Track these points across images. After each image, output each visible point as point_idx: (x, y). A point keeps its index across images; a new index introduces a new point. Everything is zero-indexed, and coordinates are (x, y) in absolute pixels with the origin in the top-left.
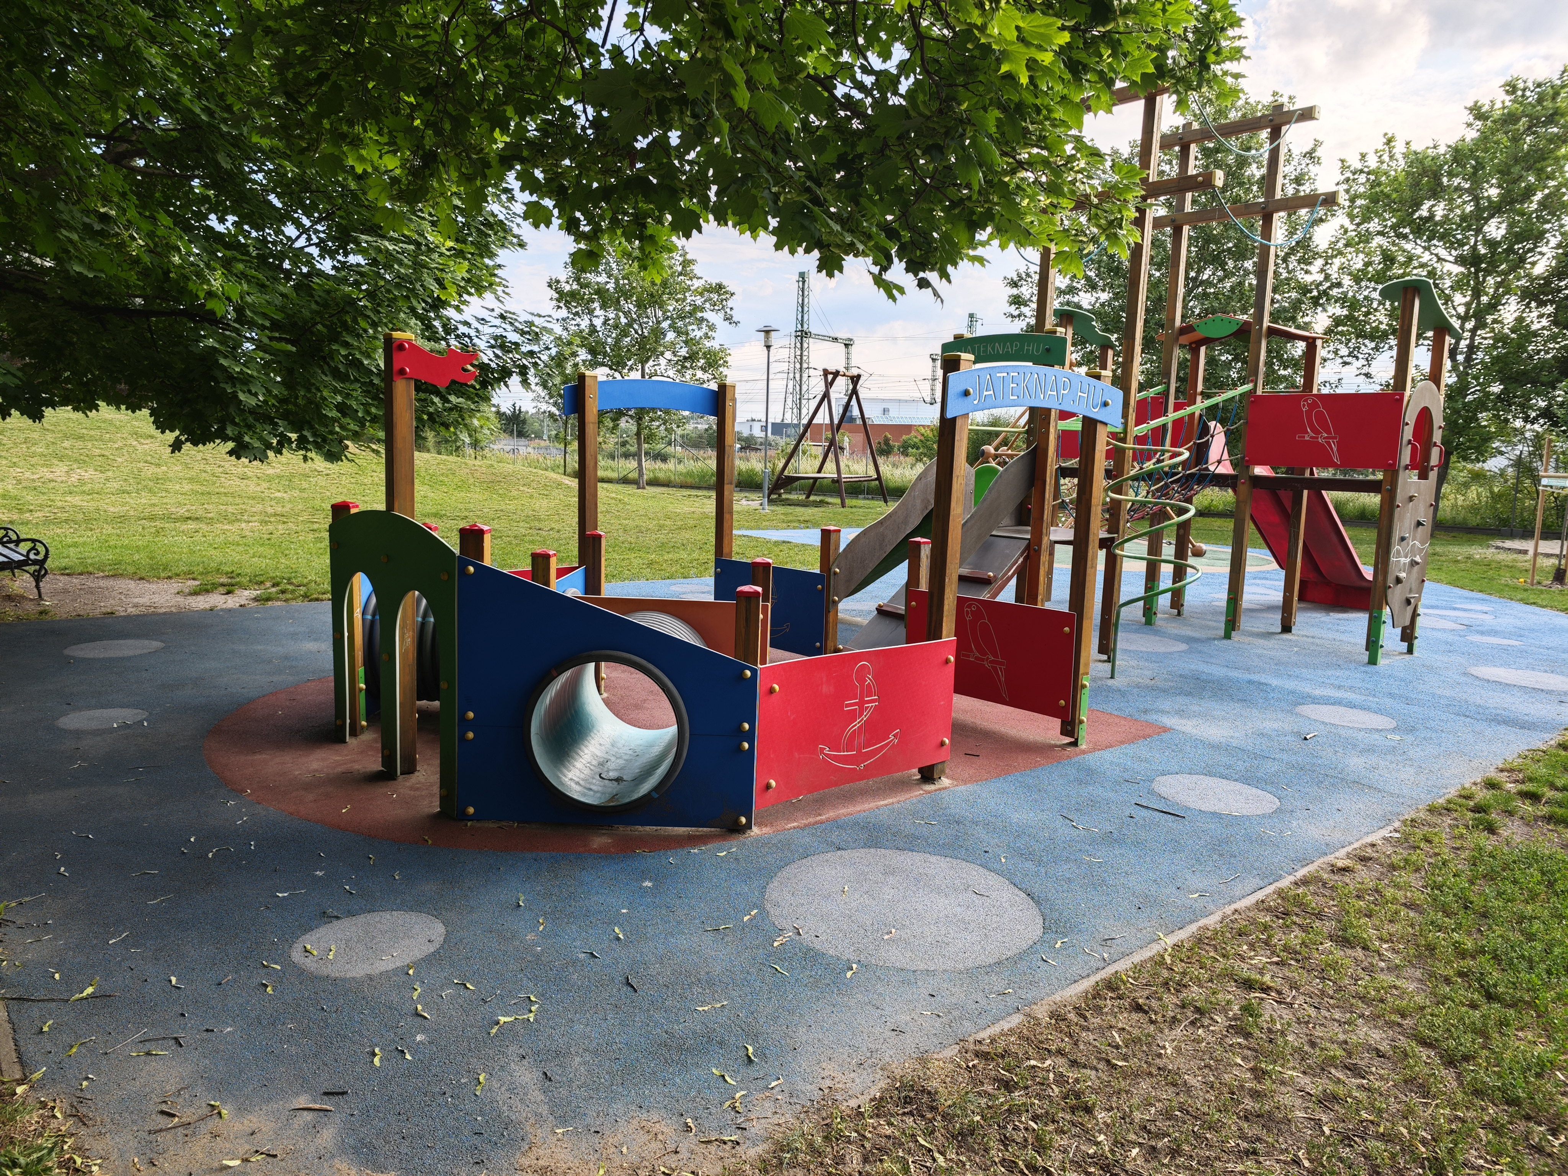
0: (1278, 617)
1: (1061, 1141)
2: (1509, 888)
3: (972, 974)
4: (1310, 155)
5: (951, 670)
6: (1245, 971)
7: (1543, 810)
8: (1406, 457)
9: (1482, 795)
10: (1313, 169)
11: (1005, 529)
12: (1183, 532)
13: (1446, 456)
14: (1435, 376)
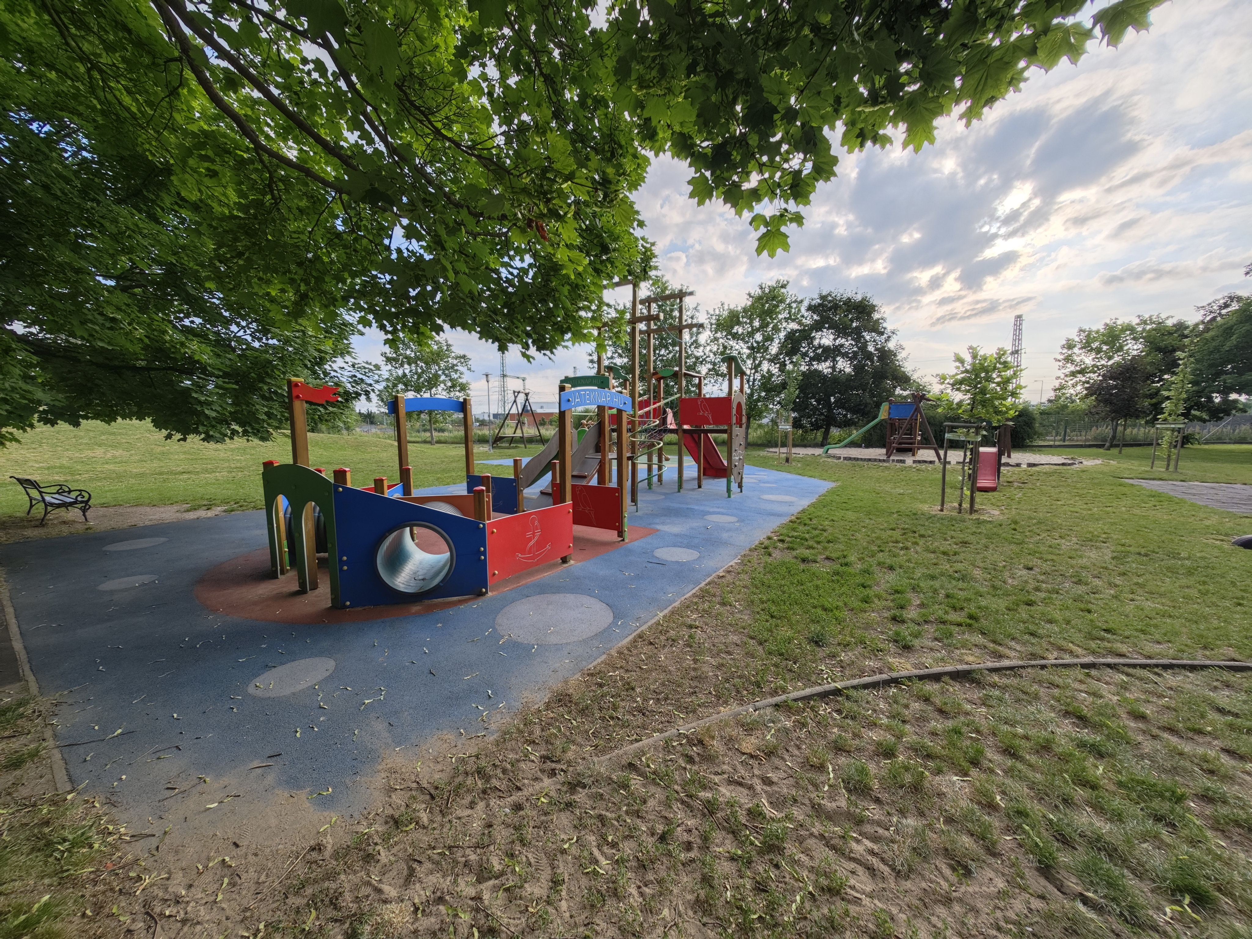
0: (696, 482)
1: (622, 704)
2: (777, 576)
3: (585, 641)
4: (695, 309)
5: (571, 515)
6: (689, 622)
7: (786, 545)
8: (734, 420)
9: (767, 542)
10: (697, 314)
11: (591, 454)
12: (660, 451)
13: (748, 419)
14: (742, 390)
